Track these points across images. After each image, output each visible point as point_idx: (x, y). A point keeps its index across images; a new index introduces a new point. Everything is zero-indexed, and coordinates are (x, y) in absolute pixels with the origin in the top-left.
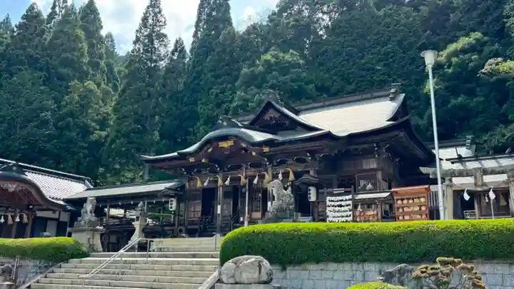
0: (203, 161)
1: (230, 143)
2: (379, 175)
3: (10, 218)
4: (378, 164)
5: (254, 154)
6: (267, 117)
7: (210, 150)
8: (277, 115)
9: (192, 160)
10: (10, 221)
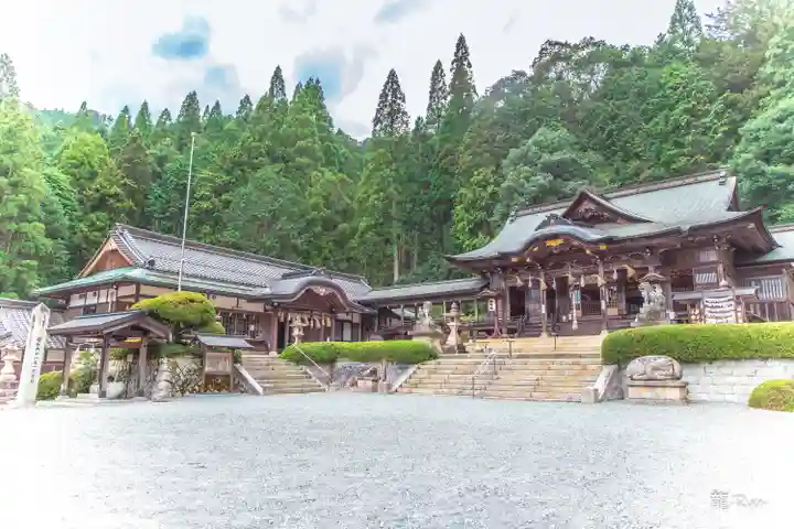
0: (528, 260)
1: (560, 241)
2: (720, 268)
3: (318, 322)
4: (719, 256)
5: (588, 252)
6: (582, 209)
7: (536, 249)
8: (593, 207)
9: (514, 260)
10: (318, 325)
